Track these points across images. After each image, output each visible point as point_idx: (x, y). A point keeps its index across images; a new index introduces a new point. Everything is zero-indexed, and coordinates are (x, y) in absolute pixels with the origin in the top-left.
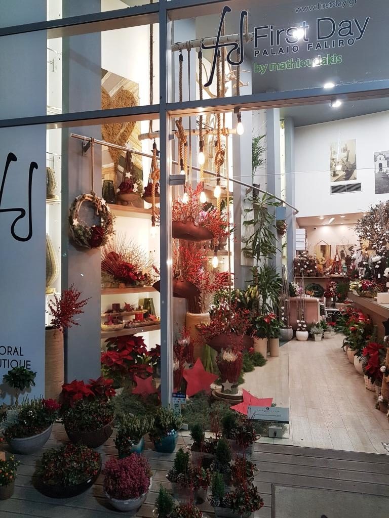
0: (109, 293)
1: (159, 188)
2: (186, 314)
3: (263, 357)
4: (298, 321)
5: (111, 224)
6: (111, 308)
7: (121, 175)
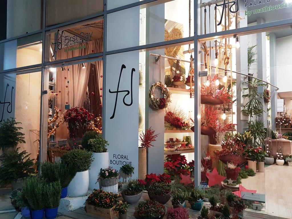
0: (168, 132)
1: (194, 78)
2: (208, 145)
3: (254, 171)
4: (277, 153)
5: (169, 97)
6: (169, 140)
7: (174, 72)
